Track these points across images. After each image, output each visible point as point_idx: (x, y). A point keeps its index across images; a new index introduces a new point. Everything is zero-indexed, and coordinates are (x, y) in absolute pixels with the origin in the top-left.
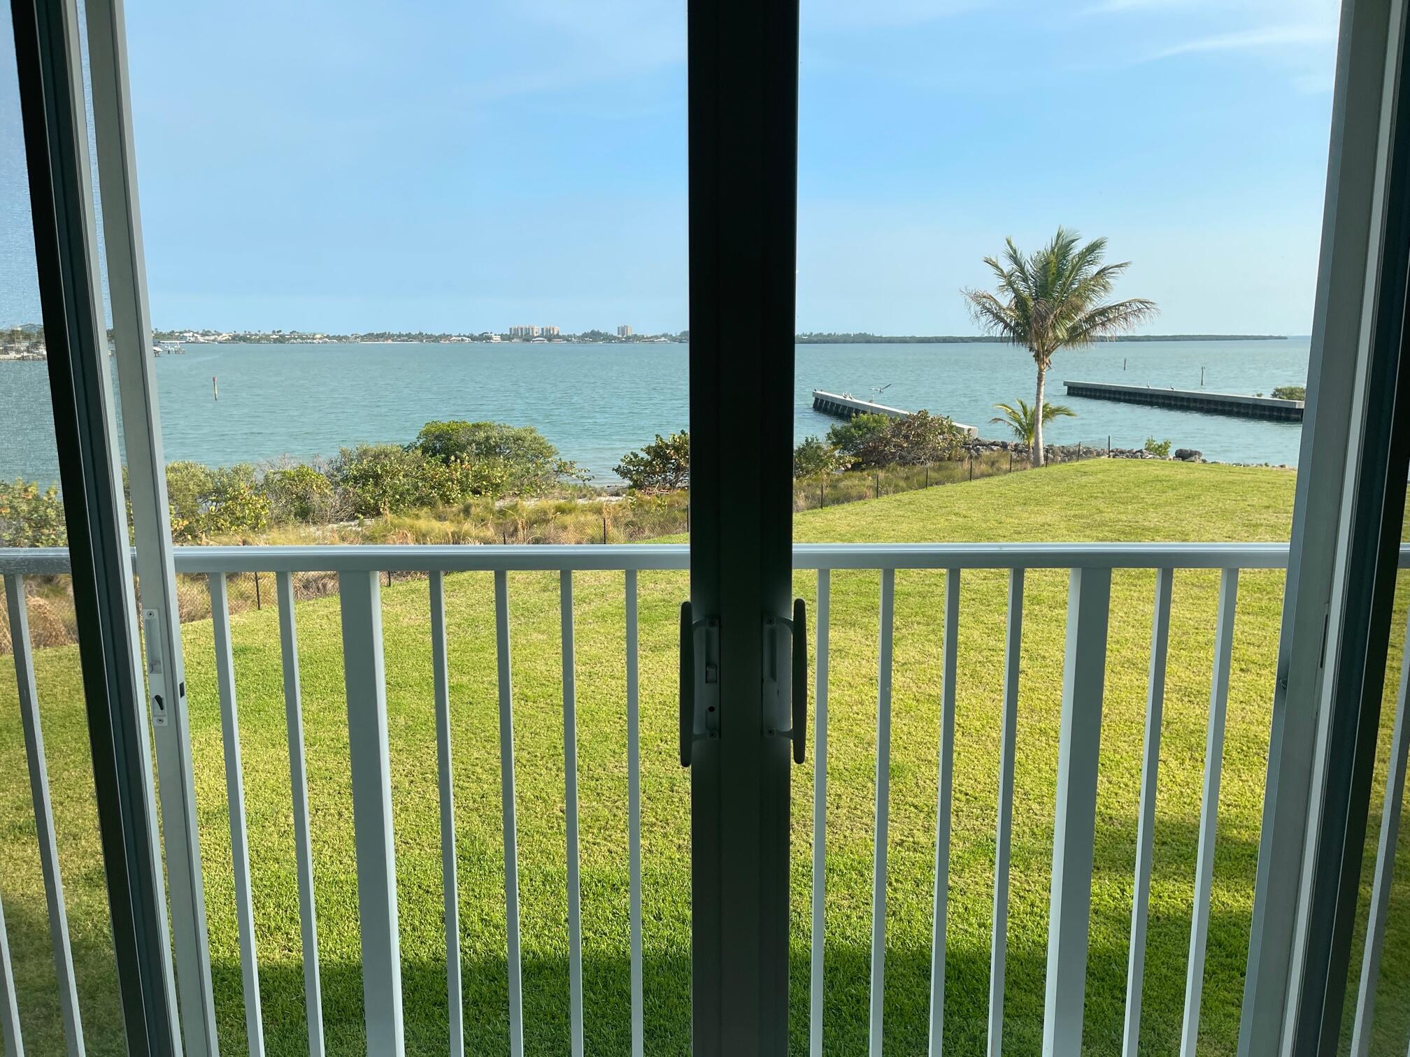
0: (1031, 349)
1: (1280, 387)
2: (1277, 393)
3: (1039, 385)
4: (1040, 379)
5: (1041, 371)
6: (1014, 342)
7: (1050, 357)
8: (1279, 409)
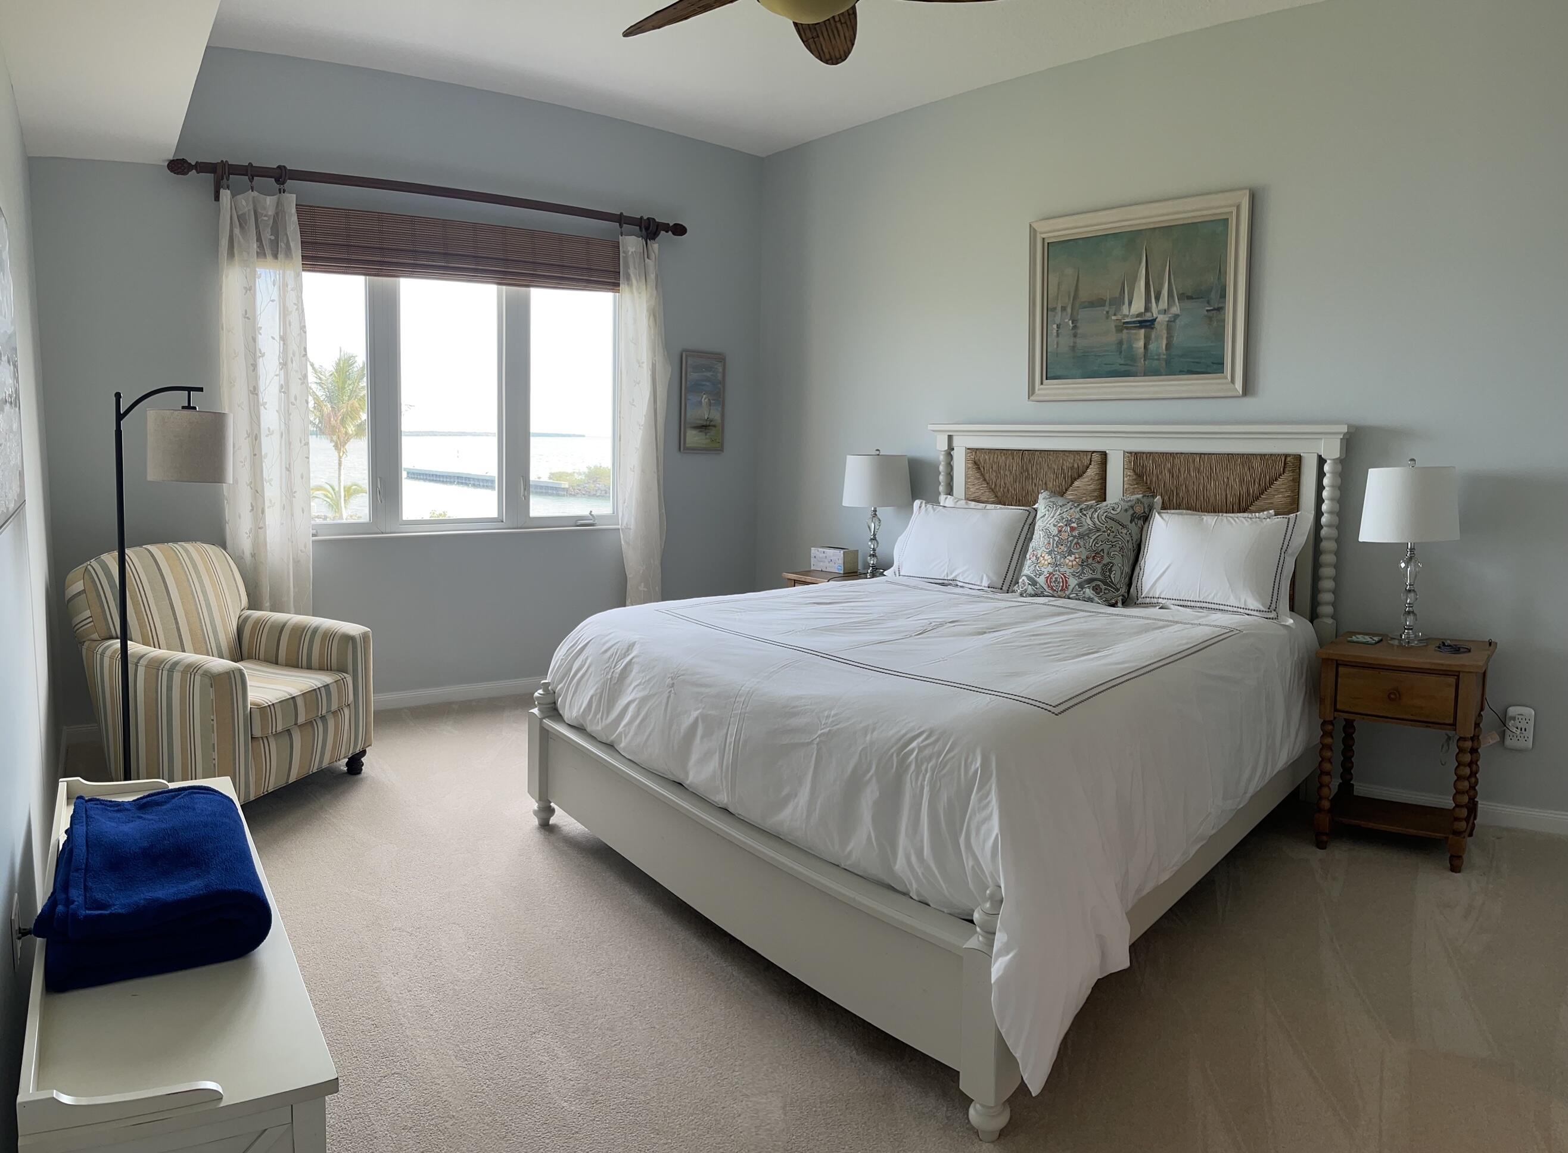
0: (332, 441)
1: (553, 472)
2: (552, 476)
3: (340, 469)
4: (340, 464)
5: (340, 457)
6: (317, 435)
7: (346, 447)
8: (552, 488)
